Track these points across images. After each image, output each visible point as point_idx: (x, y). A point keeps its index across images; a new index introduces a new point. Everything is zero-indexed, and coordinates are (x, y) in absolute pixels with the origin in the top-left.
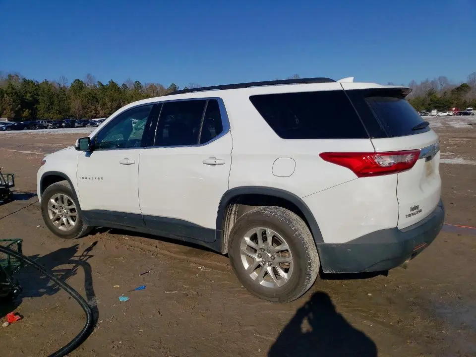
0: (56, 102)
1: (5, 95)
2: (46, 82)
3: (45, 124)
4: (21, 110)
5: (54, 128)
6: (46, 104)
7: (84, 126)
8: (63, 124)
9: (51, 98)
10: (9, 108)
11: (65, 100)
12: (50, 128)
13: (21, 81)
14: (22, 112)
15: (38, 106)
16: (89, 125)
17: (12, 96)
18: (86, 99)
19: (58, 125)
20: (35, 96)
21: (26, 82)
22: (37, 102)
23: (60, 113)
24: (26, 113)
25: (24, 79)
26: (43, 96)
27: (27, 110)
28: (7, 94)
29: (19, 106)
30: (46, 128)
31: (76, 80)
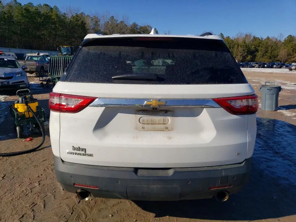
0: (270, 51)
1: (240, 47)
2: (268, 38)
3: (254, 65)
4: (247, 56)
5: (259, 68)
6: (262, 52)
7: (280, 68)
8: (266, 66)
9: (267, 48)
10: (240, 54)
11: (276, 50)
12: (256, 68)
13: (252, 38)
14: (246, 57)
15: (257, 53)
16: (284, 67)
17: (243, 47)
18: (292, 49)
19: (262, 66)
20: (257, 47)
21: (255, 39)
22: (257, 51)
23: (270, 58)
24: (249, 58)
25: (254, 36)
26: (262, 47)
27: (250, 56)
28: (241, 46)
29: (246, 53)
30: (254, 67)
31: (289, 36)
